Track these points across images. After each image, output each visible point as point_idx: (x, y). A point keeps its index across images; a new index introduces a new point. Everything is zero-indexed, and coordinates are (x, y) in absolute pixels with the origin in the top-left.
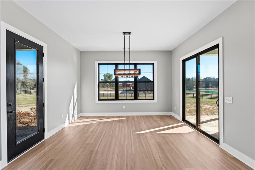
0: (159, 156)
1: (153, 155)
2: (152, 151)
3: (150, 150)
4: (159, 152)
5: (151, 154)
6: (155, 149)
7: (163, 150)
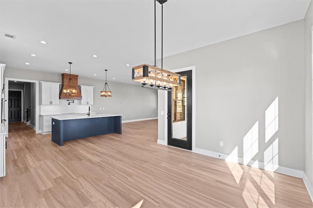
0: (82, 185)
1: (90, 183)
2: (93, 185)
3: (95, 186)
4: (83, 189)
5: (92, 183)
6: (88, 190)
7: (78, 194)
